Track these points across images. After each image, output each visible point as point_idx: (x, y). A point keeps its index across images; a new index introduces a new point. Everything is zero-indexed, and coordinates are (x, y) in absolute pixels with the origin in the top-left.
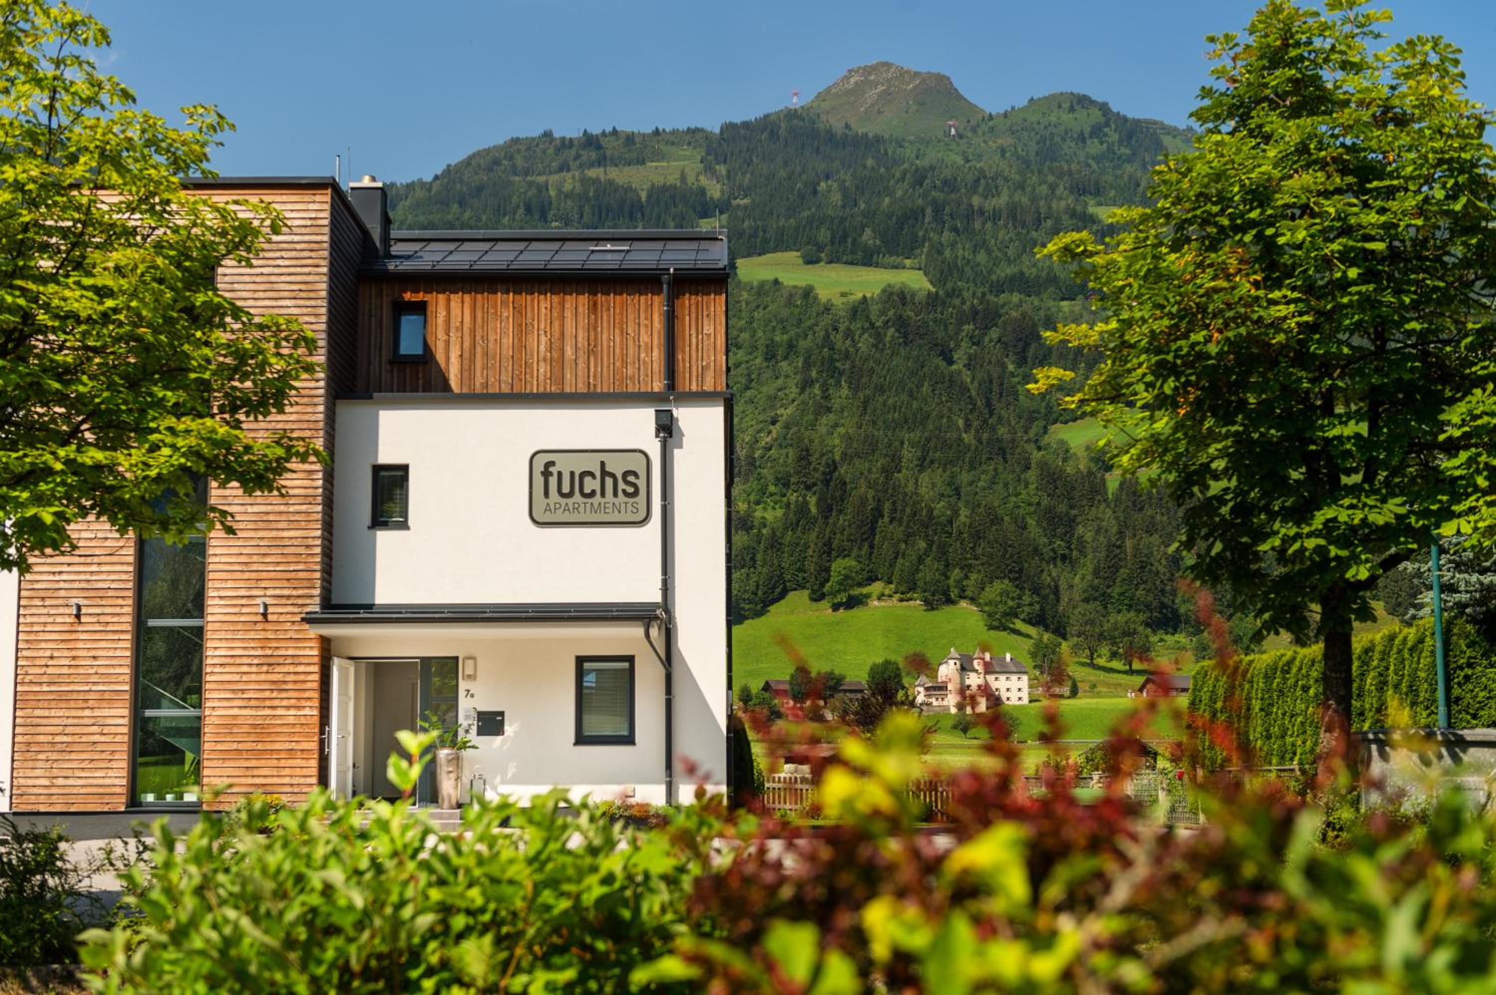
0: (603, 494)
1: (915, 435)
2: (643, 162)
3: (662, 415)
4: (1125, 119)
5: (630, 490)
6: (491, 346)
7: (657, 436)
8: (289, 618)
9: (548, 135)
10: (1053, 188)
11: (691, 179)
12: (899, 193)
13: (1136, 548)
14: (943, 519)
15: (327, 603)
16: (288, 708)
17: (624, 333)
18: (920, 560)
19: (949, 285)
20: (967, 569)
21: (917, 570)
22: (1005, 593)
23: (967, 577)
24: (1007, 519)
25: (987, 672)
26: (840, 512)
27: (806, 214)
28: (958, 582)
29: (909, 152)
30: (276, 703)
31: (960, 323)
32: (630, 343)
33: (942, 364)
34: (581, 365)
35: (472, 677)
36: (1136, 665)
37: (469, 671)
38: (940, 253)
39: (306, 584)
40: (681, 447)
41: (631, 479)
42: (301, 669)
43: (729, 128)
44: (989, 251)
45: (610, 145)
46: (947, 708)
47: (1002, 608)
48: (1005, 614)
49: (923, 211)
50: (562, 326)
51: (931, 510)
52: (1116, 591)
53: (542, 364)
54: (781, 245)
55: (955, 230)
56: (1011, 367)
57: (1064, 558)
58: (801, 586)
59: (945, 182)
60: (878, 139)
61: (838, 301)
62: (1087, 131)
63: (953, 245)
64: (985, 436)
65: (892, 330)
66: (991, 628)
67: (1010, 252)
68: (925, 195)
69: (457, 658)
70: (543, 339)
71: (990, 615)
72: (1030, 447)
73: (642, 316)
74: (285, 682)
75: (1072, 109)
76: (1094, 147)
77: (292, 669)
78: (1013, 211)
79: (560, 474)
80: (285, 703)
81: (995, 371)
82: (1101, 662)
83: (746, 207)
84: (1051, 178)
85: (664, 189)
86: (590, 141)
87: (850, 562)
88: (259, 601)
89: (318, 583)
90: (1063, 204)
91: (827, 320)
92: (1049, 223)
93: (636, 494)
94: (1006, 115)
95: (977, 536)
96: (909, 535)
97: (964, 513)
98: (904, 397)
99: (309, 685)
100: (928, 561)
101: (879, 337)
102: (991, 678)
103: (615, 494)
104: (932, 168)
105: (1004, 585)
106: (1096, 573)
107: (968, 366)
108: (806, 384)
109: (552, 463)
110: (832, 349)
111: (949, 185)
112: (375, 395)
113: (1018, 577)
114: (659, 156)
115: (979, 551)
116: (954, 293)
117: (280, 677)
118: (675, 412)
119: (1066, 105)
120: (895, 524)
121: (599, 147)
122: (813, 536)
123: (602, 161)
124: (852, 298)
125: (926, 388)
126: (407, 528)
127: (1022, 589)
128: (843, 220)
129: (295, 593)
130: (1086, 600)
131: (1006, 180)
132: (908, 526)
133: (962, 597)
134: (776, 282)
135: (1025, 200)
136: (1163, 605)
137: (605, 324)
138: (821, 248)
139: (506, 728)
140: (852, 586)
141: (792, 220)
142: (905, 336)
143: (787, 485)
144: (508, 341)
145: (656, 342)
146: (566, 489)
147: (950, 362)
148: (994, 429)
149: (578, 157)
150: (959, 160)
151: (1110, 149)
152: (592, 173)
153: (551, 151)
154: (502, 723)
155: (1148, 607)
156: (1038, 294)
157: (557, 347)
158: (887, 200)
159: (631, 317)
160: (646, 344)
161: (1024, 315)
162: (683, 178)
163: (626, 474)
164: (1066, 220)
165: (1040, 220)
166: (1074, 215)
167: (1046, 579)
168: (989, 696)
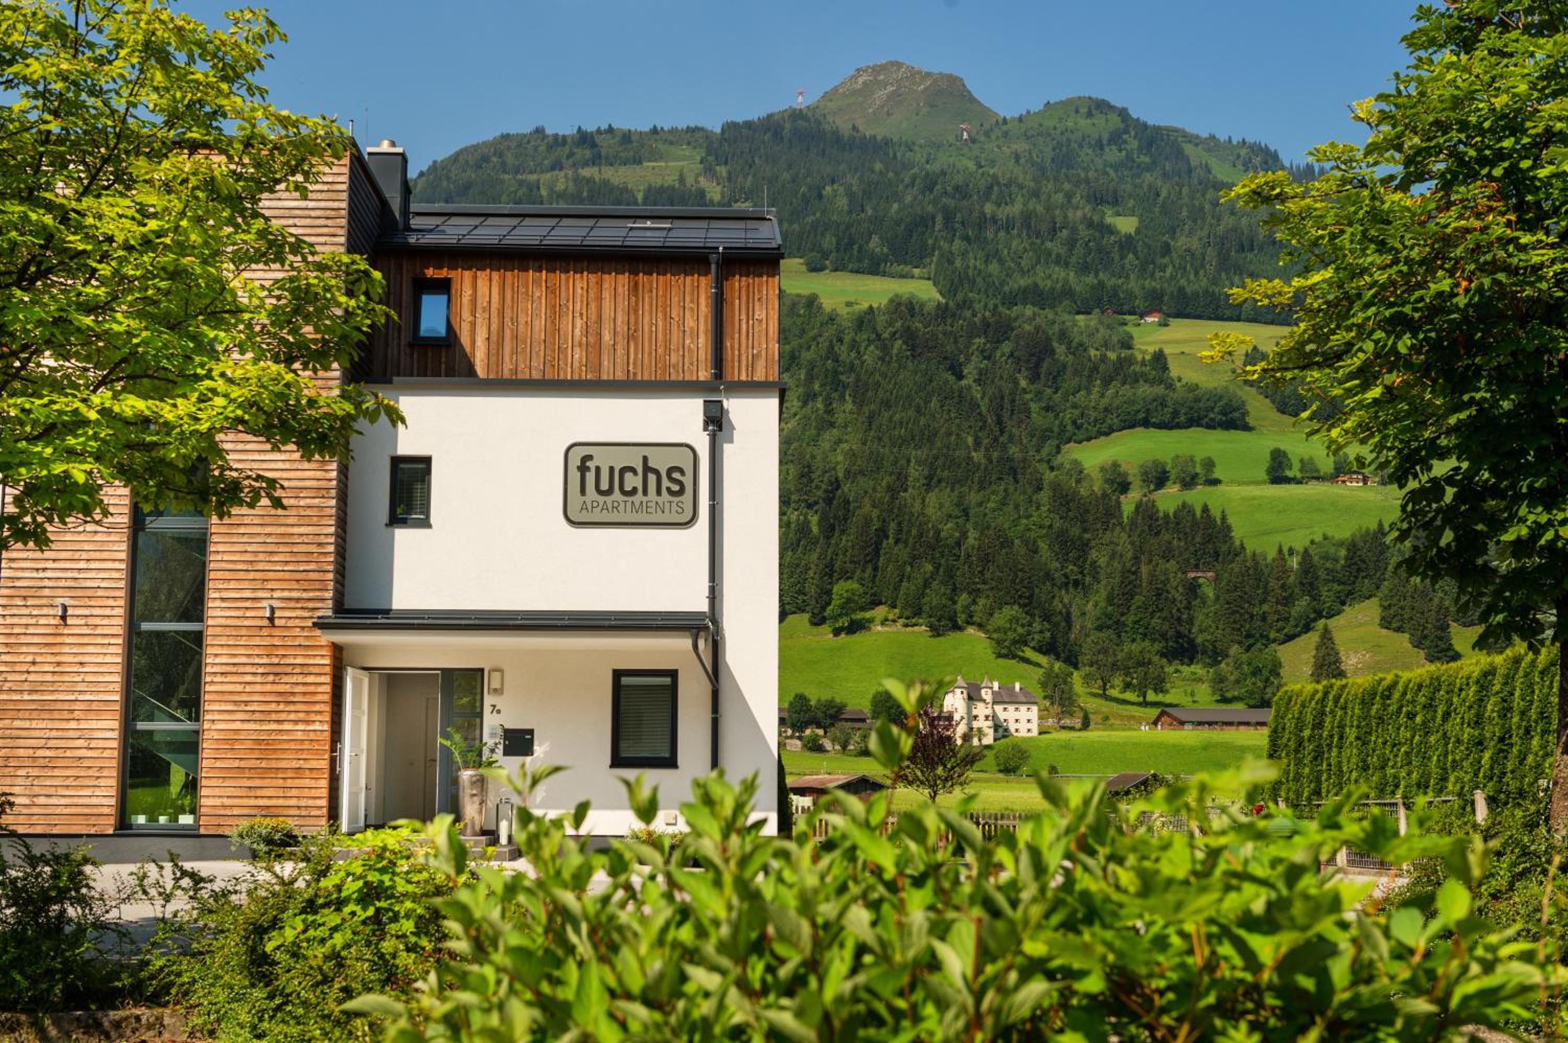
0: (645, 492)
1: (922, 453)
2: (640, 162)
3: (712, 406)
4: (1145, 126)
5: (676, 488)
6: (521, 327)
7: (705, 429)
8: (298, 622)
9: (539, 131)
10: (1069, 196)
11: (690, 180)
12: (908, 199)
13: (1152, 575)
14: (951, 541)
15: (340, 607)
16: (296, 722)
17: (668, 318)
18: (926, 584)
19: (960, 297)
20: (975, 593)
21: (923, 595)
22: (1014, 620)
23: (974, 602)
24: (1017, 542)
25: (994, 703)
26: (843, 531)
27: (810, 219)
28: (967, 607)
29: (919, 157)
30: (283, 716)
31: (971, 336)
32: (675, 328)
33: (951, 378)
34: (620, 351)
35: (497, 692)
36: (1151, 696)
37: (496, 684)
38: (950, 262)
39: (317, 585)
40: (731, 441)
41: (676, 475)
42: (310, 679)
43: (731, 128)
44: (1001, 261)
45: (605, 143)
47: (1011, 635)
48: (1015, 642)
49: (933, 218)
50: (600, 308)
51: (938, 532)
52: (1130, 619)
53: (577, 350)
55: (966, 238)
56: (1023, 383)
57: (1076, 583)
58: (801, 610)
59: (957, 188)
60: (887, 142)
61: (843, 311)
62: (1105, 137)
63: (964, 254)
64: (995, 455)
65: (899, 342)
66: (1000, 656)
67: (1024, 263)
68: (935, 202)
69: (482, 670)
70: (579, 323)
71: (999, 642)
72: (1043, 467)
73: (688, 299)
74: (293, 694)
75: (1090, 115)
76: (1113, 155)
77: (300, 679)
78: (1027, 219)
79: (598, 469)
80: (292, 716)
81: (1007, 388)
82: (1114, 693)
84: (1067, 186)
85: (661, 190)
86: (585, 139)
87: (853, 585)
88: (265, 604)
89: (331, 585)
90: (1079, 213)
91: (832, 329)
92: (1065, 232)
93: (681, 492)
94: (1020, 119)
95: (986, 559)
96: (914, 558)
97: (972, 535)
98: (911, 413)
99: (319, 698)
100: (935, 585)
101: (885, 349)
102: (999, 709)
103: (659, 492)
104: (944, 173)
105: (1014, 610)
106: (1110, 600)
107: (978, 381)
109: (590, 457)
110: (836, 360)
111: (961, 192)
112: (395, 379)
113: (1028, 603)
114: (656, 156)
115: (988, 575)
116: (966, 304)
117: (287, 688)
118: (726, 404)
119: (1084, 110)
120: (900, 546)
121: (594, 145)
123: (596, 160)
124: (857, 308)
125: (934, 403)
126: (429, 526)
127: (1032, 616)
128: (849, 227)
129: (305, 595)
130: (1099, 628)
131: (1021, 187)
132: (914, 549)
133: (968, 623)
135: (1040, 209)
136: (1179, 635)
137: (647, 307)
138: (825, 255)
139: (536, 748)
140: (854, 611)
141: (796, 226)
142: (913, 349)
144: (540, 324)
145: (702, 327)
146: (604, 486)
147: (960, 377)
148: (1004, 448)
149: (571, 155)
150: (971, 166)
151: (1129, 158)
152: (586, 172)
153: (542, 148)
154: (531, 742)
155: (1164, 636)
156: (1052, 307)
157: (593, 330)
159: (675, 300)
160: (692, 329)
161: (1037, 329)
162: (682, 179)
163: (670, 471)
164: (1084, 232)
165: (1053, 231)
166: (1090, 224)
167: (1057, 605)
168: (997, 727)
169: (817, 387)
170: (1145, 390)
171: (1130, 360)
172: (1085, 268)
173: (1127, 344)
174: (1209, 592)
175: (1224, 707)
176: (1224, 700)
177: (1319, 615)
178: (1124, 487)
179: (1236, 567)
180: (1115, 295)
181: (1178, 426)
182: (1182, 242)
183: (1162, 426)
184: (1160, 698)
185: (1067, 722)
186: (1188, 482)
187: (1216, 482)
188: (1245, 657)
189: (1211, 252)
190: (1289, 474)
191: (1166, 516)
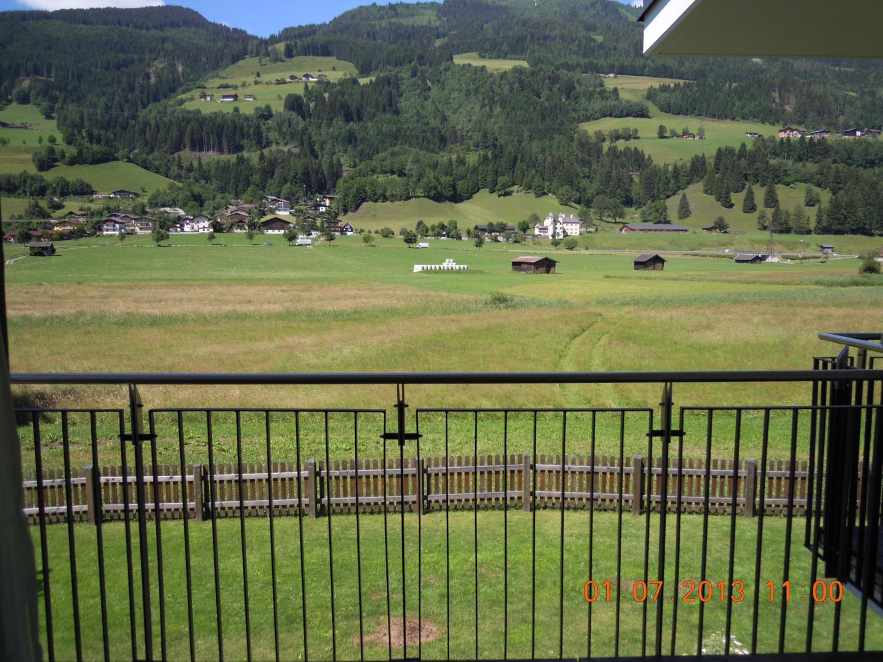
1: (528, 127)
2: (413, 16)
9: (374, 4)
10: (577, 27)
11: (433, 23)
12: (516, 29)
13: (617, 174)
14: (541, 161)
18: (533, 178)
19: (539, 67)
20: (551, 181)
21: (532, 181)
22: (567, 191)
23: (551, 184)
24: (565, 161)
25: (563, 223)
26: (501, 158)
27: (479, 37)
28: (548, 186)
29: (519, 13)
33: (537, 98)
36: (618, 220)
38: (534, 54)
44: (553, 53)
45: (399, 10)
46: (548, 237)
47: (566, 197)
48: (566, 199)
49: (526, 37)
51: (536, 158)
52: (609, 190)
54: (469, 49)
55: (539, 44)
56: (564, 100)
57: (588, 177)
58: (485, 187)
59: (534, 25)
60: (506, 7)
61: (495, 72)
62: (589, 4)
63: (539, 50)
65: (517, 85)
66: (562, 204)
67: (562, 54)
68: (526, 30)
71: (561, 200)
72: (573, 132)
76: (592, 11)
78: (562, 37)
81: (558, 102)
82: (604, 218)
83: (454, 35)
84: (576, 24)
85: (422, 27)
86: (392, 7)
87: (506, 178)
90: (581, 34)
91: (491, 79)
92: (577, 42)
95: (555, 168)
96: (528, 168)
97: (549, 159)
98: (523, 112)
100: (536, 178)
101: (512, 87)
102: (565, 225)
104: (529, 19)
105: (567, 187)
106: (601, 183)
107: (547, 100)
108: (483, 106)
110: (493, 92)
111: (536, 26)
113: (572, 184)
114: (419, 14)
115: (556, 174)
116: (541, 70)
120: (523, 163)
121: (395, 10)
122: (490, 167)
123: (396, 15)
124: (500, 71)
125: (532, 108)
127: (573, 189)
128: (494, 40)
131: (558, 24)
132: (528, 164)
133: (549, 192)
134: (470, 65)
135: (567, 32)
136: (627, 196)
138: (486, 52)
140: (506, 188)
141: (474, 40)
142: (522, 87)
143: (478, 146)
147: (540, 98)
149: (387, 14)
150: (539, 16)
151: (598, 13)
152: (393, 20)
153: (376, 11)
155: (621, 197)
156: (573, 71)
158: (511, 32)
161: (569, 79)
162: (429, 22)
164: (584, 41)
165: (573, 41)
166: (586, 39)
167: (581, 185)
168: (564, 232)
169: (486, 102)
170: (611, 103)
171: (604, 91)
172: (585, 55)
173: (602, 85)
174: (636, 179)
175: (644, 224)
176: (645, 221)
177: (679, 188)
178: (604, 140)
179: (648, 170)
180: (597, 66)
181: (623, 116)
182: (620, 45)
183: (616, 117)
184: (621, 220)
185: (589, 230)
186: (627, 138)
187: (638, 138)
188: (653, 204)
189: (632, 50)
190: (666, 135)
191: (621, 152)
